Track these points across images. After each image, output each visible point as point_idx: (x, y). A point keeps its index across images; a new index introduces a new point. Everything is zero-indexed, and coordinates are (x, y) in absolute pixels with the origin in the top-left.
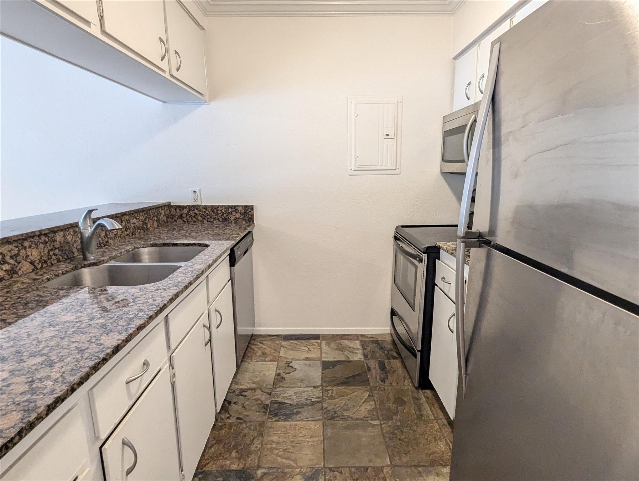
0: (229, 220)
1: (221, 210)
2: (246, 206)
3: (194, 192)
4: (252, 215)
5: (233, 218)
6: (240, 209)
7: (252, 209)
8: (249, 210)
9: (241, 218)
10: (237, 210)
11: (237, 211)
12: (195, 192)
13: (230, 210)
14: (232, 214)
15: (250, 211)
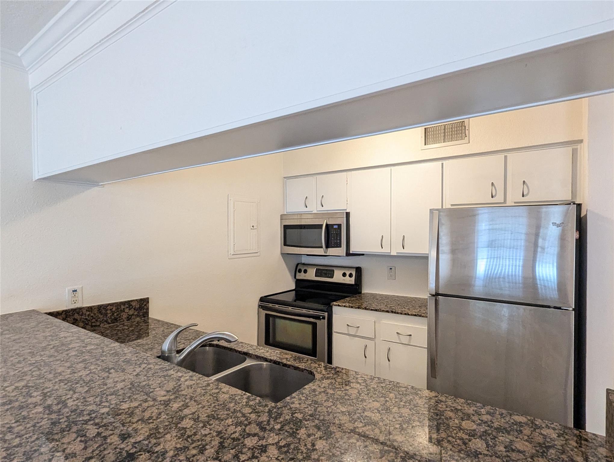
0: (119, 320)
1: (111, 310)
2: (141, 300)
3: (73, 291)
4: (148, 309)
5: (125, 316)
6: (134, 304)
7: (148, 302)
8: (145, 303)
9: (135, 314)
10: (131, 305)
11: (131, 307)
12: (76, 291)
13: (123, 307)
14: (124, 312)
15: (145, 305)
